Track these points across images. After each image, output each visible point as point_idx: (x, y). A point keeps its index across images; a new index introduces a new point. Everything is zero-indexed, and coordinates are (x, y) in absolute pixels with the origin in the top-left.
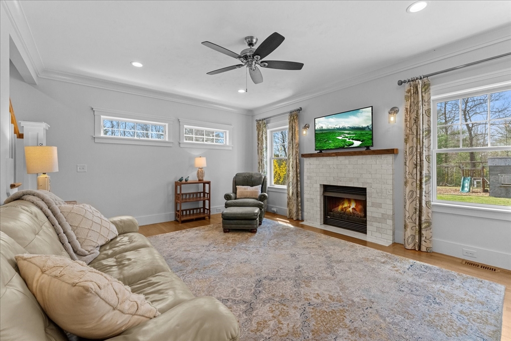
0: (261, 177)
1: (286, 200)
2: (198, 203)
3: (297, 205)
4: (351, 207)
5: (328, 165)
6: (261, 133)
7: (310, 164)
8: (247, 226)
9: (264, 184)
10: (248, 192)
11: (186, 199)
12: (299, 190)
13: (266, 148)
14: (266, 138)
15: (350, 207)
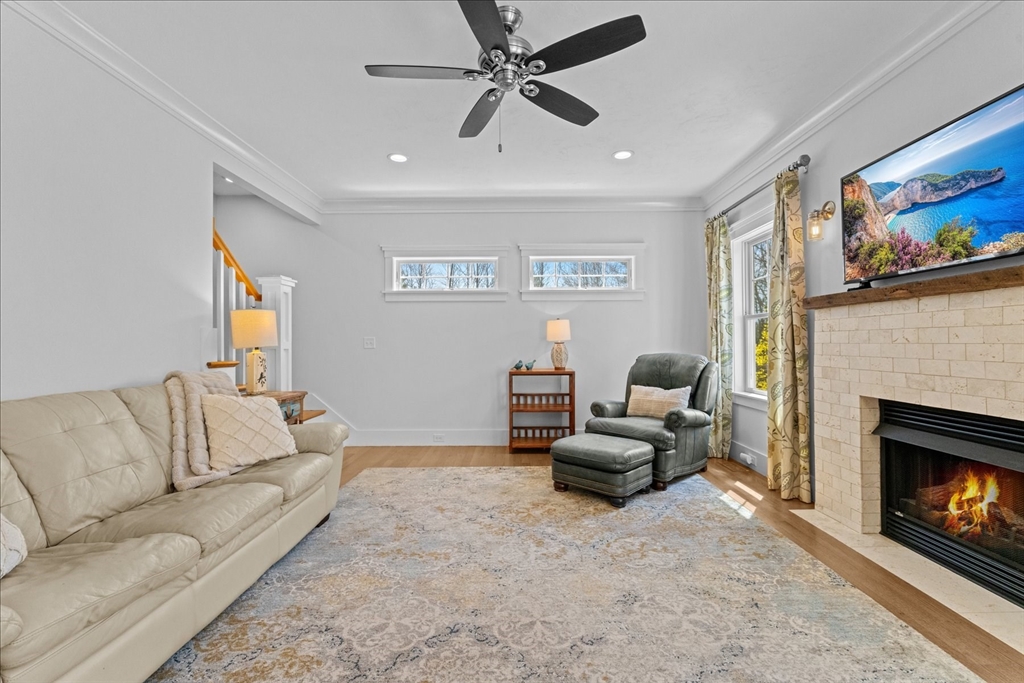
0: (695, 368)
1: (767, 435)
2: (561, 416)
3: (795, 454)
4: (987, 501)
5: (886, 330)
6: (715, 250)
7: (831, 329)
8: (598, 485)
9: (702, 385)
10: (651, 401)
11: (533, 405)
12: (802, 408)
13: (730, 290)
14: (729, 263)
15: (982, 499)
